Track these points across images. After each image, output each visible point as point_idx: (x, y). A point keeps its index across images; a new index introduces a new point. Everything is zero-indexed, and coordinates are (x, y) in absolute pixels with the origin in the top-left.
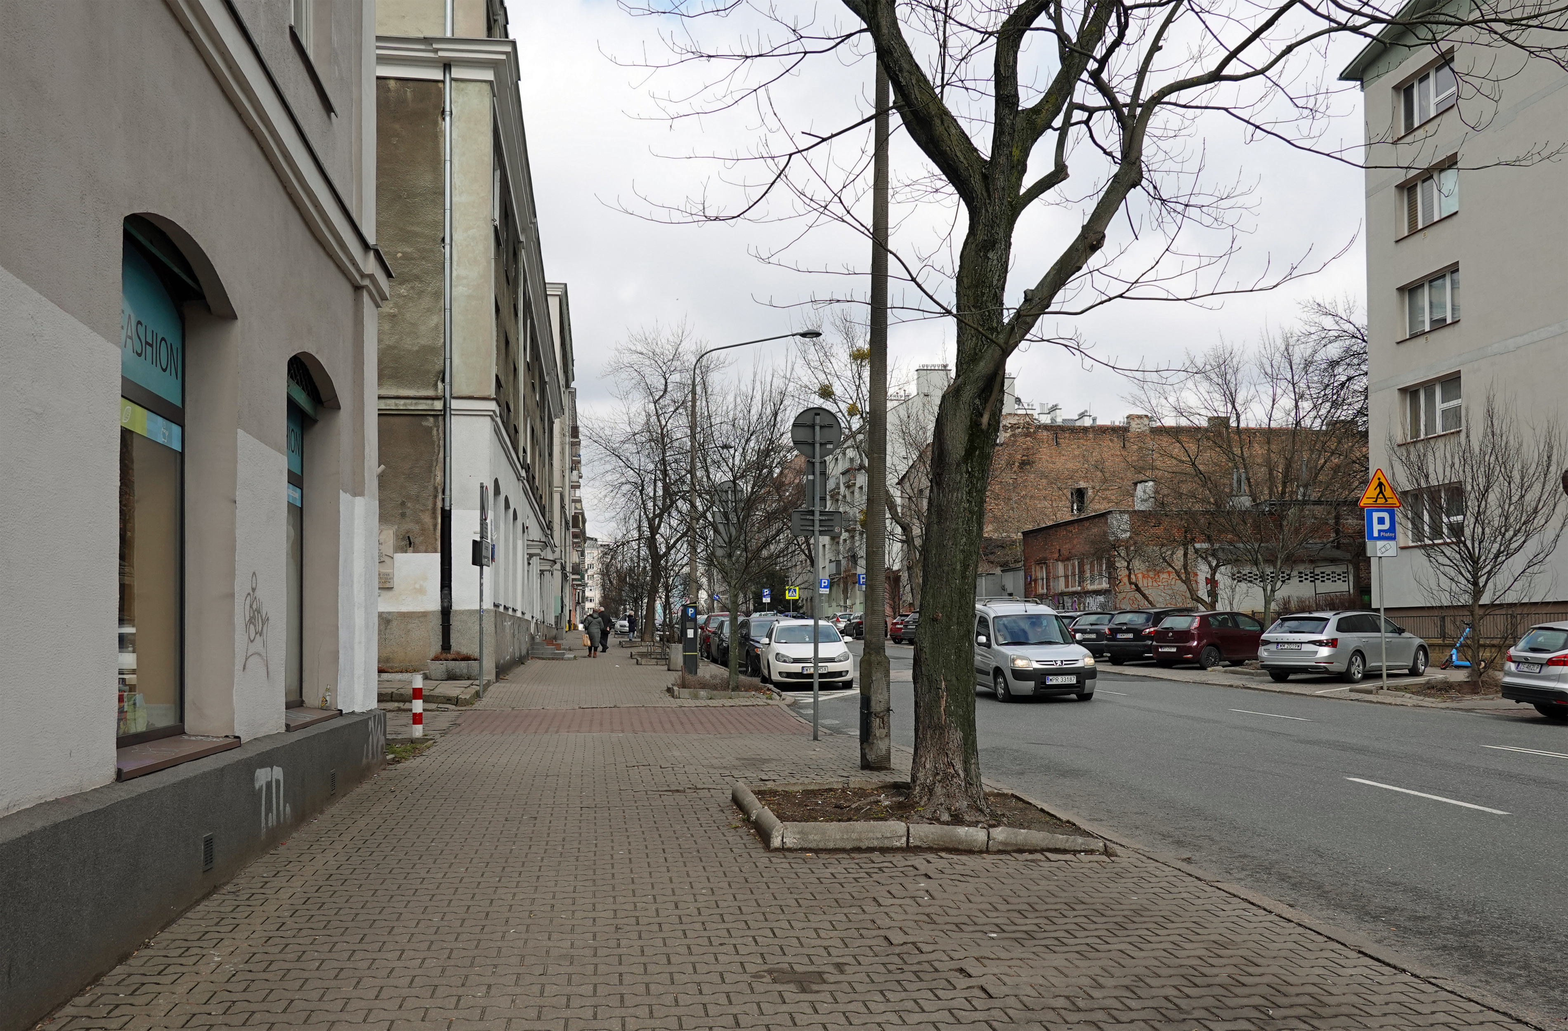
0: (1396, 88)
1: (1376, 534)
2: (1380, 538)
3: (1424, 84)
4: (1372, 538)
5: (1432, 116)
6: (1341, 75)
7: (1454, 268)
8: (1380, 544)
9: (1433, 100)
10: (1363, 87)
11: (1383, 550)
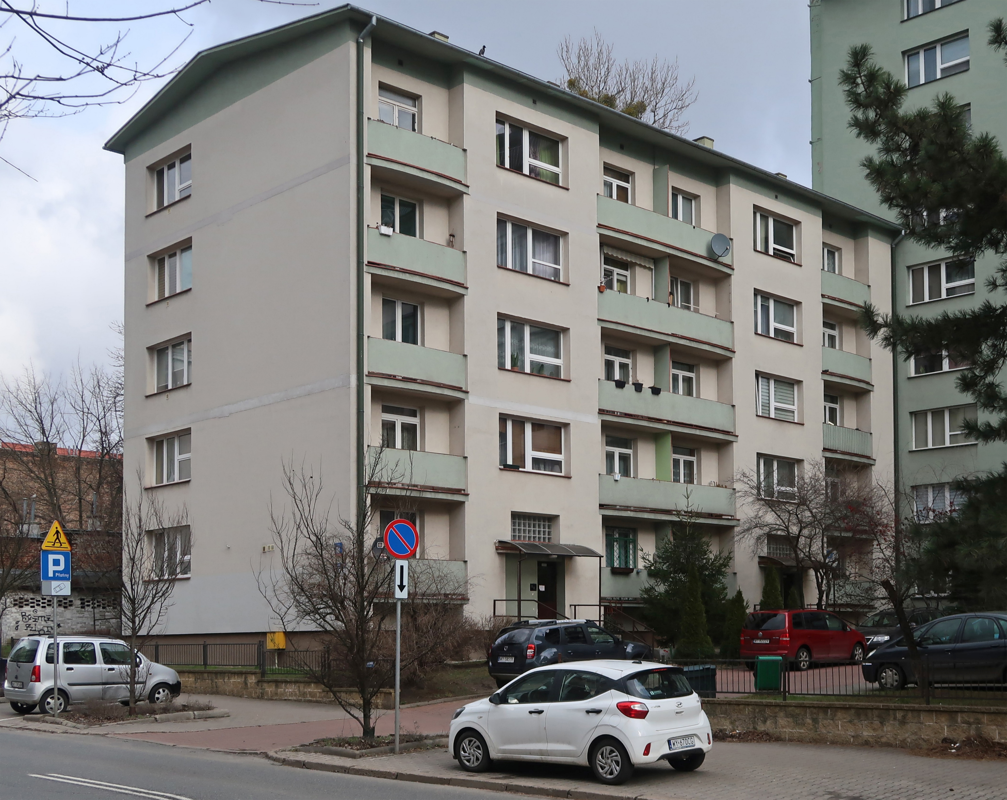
0: (150, 168)
1: (51, 574)
2: (55, 578)
3: (171, 171)
4: (47, 578)
5: (177, 200)
6: (106, 145)
7: (187, 338)
8: (54, 583)
9: (178, 187)
10: (125, 162)
11: (58, 589)
